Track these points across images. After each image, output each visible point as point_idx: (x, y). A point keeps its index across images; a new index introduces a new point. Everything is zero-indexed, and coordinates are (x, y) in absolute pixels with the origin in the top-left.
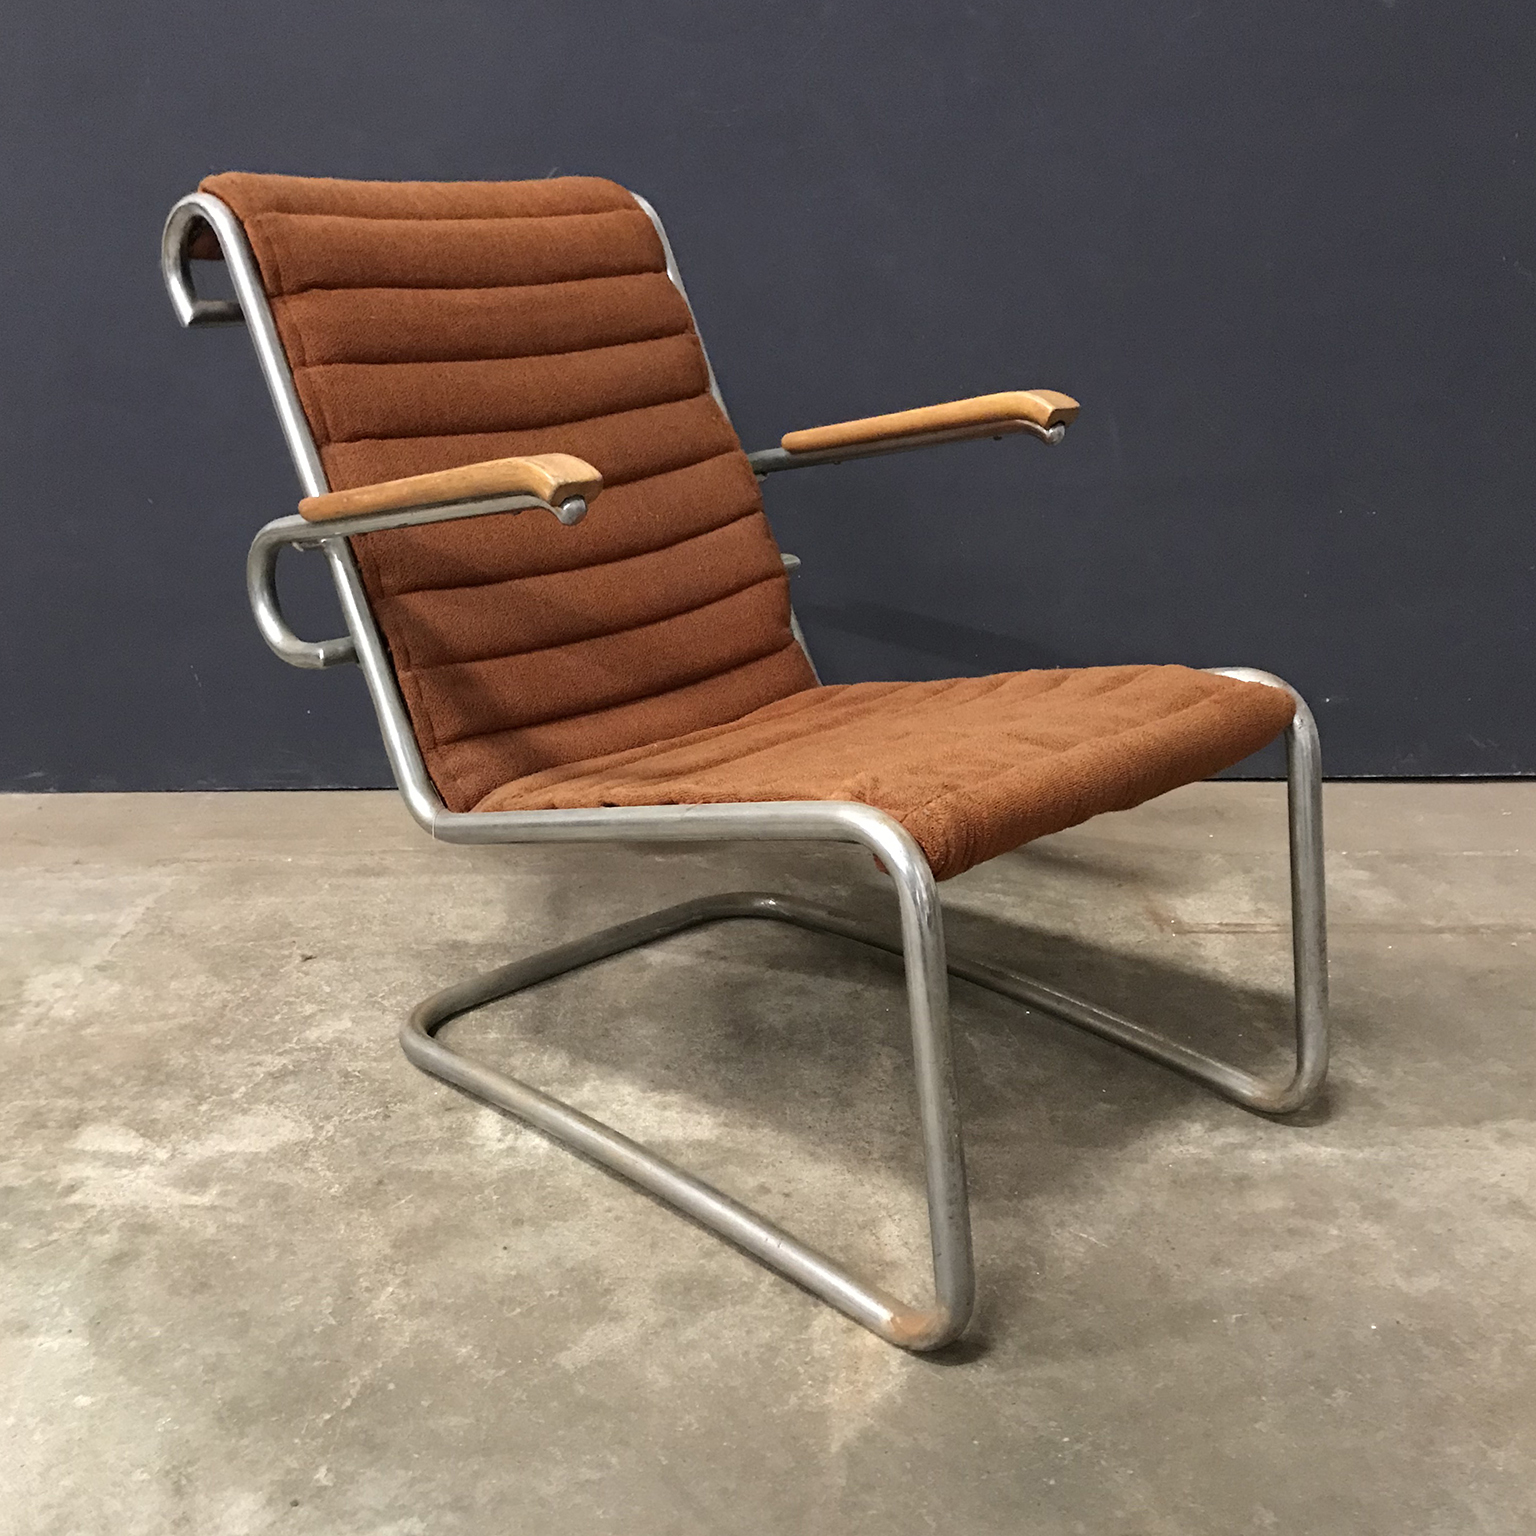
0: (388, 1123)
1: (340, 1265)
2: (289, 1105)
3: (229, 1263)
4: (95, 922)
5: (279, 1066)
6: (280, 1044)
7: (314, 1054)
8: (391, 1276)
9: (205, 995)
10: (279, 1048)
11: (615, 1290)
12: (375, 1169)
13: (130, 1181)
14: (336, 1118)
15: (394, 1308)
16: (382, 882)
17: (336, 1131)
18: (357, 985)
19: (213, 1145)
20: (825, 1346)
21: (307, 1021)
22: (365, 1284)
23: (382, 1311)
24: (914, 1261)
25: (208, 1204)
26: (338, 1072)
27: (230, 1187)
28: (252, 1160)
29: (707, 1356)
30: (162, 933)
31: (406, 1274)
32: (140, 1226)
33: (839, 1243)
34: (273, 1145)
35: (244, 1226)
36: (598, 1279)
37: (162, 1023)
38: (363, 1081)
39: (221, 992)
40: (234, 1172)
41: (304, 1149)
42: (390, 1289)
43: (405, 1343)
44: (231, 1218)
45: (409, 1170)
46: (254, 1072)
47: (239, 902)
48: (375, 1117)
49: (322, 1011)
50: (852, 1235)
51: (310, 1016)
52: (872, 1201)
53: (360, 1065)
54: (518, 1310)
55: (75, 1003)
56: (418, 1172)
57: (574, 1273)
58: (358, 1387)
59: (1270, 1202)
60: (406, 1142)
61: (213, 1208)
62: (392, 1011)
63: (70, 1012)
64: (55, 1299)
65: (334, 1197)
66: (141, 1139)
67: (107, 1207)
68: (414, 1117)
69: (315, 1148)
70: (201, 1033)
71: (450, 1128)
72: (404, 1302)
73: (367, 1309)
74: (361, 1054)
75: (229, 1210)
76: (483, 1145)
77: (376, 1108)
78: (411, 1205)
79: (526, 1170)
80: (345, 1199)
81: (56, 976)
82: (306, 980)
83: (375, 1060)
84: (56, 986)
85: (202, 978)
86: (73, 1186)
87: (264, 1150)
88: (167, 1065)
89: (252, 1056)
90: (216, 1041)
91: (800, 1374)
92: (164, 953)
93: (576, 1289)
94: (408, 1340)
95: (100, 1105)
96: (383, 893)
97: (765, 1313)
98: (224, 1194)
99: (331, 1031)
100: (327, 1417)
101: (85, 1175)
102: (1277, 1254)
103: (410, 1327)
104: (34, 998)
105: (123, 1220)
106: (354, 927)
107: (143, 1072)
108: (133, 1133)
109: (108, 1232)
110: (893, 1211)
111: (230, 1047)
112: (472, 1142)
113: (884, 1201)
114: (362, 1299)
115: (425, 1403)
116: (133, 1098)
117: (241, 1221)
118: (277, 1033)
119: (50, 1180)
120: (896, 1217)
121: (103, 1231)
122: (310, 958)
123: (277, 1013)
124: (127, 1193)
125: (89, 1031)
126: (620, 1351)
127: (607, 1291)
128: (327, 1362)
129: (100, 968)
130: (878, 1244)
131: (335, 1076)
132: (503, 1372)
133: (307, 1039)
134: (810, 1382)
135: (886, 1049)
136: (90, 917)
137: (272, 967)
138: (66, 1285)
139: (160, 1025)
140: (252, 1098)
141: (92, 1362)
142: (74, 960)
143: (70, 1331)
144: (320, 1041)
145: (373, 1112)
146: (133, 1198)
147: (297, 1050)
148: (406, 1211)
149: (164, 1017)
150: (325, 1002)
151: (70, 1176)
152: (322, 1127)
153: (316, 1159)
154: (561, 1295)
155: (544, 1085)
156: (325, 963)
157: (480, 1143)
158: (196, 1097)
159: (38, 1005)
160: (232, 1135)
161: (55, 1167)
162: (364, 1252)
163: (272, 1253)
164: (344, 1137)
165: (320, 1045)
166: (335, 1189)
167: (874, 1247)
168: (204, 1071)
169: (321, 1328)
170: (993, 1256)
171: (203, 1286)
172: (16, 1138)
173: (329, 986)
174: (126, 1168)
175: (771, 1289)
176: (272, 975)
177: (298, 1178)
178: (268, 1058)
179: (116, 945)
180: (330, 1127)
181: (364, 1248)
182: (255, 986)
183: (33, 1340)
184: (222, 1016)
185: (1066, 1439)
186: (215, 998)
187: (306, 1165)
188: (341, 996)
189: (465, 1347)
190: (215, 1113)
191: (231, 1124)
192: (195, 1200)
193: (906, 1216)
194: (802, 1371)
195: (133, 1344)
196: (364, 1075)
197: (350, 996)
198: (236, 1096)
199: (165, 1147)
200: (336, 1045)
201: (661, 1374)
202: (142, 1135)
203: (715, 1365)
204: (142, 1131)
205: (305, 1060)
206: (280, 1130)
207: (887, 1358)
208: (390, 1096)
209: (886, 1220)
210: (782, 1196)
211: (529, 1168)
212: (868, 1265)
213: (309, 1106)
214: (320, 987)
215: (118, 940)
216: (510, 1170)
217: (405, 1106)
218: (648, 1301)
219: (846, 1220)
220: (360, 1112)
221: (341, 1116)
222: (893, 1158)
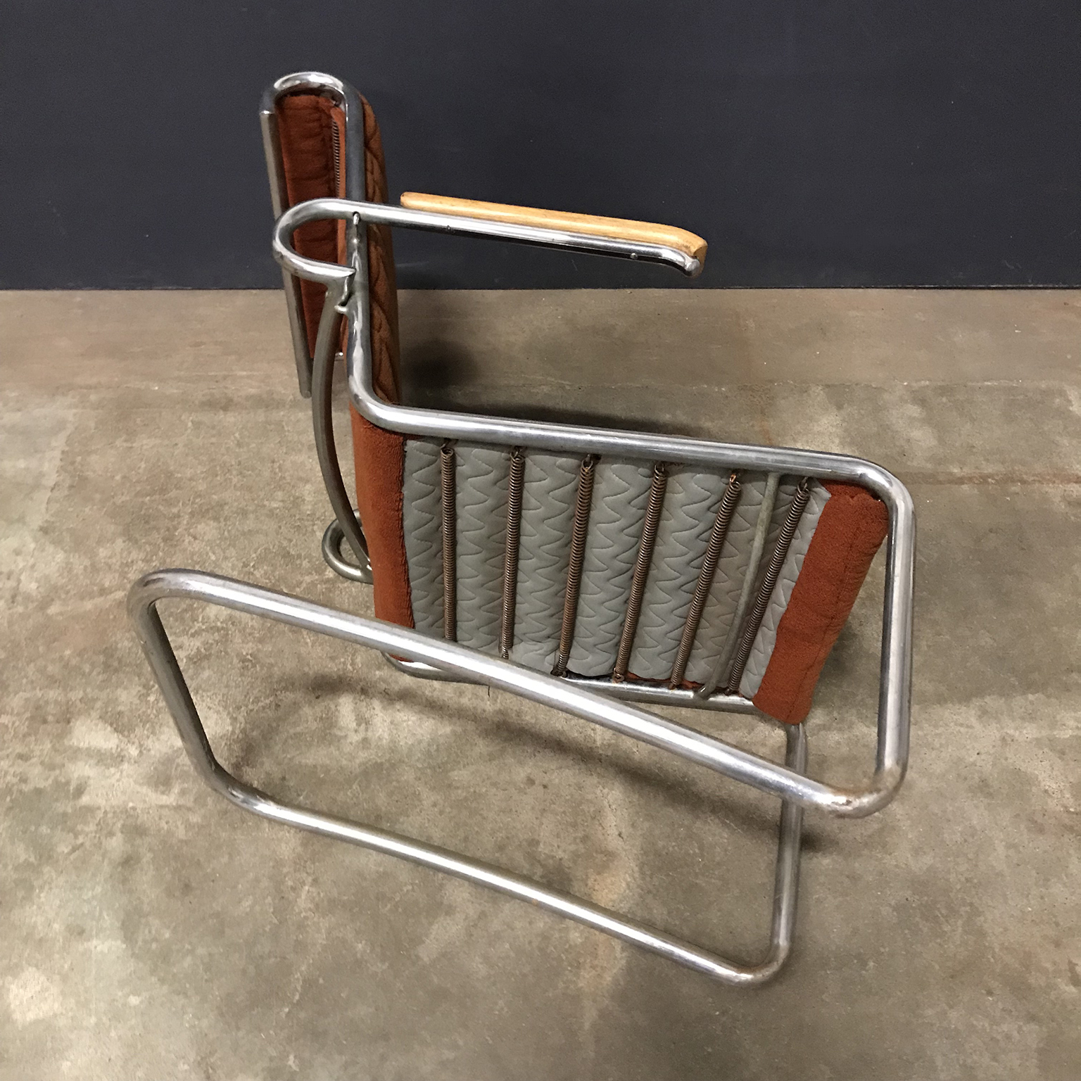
0: (279, 712)
1: (271, 864)
2: (209, 694)
4: (27, 469)
5: (195, 650)
6: (190, 624)
7: (216, 636)
8: (305, 875)
9: (127, 565)
10: (191, 628)
12: (278, 764)
13: (118, 780)
14: (242, 707)
15: (312, 906)
16: (230, 418)
17: (246, 722)
18: (232, 550)
19: (167, 740)
20: (577, 934)
22: (290, 883)
23: (305, 910)
24: (625, 850)
25: (174, 805)
26: (236, 656)
27: (186, 784)
29: (507, 946)
30: (80, 484)
31: (314, 872)
32: (134, 827)
33: (580, 835)
35: (203, 826)
37: (102, 598)
38: (255, 666)
40: (185, 768)
41: (227, 741)
42: (307, 888)
43: (323, 939)
44: (195, 819)
45: (300, 764)
47: (129, 444)
48: (269, 708)
50: (587, 826)
52: (598, 792)
53: (250, 647)
54: (389, 906)
55: (35, 574)
56: (306, 766)
58: (301, 982)
60: (294, 734)
61: (178, 808)
63: (33, 586)
66: (116, 734)
67: (108, 809)
68: (296, 706)
69: (235, 741)
71: (321, 718)
72: (317, 900)
73: (295, 908)
74: (249, 635)
75: (190, 809)
76: (345, 737)
77: (268, 696)
78: (307, 801)
79: (377, 764)
81: (13, 540)
83: (261, 641)
84: (16, 552)
85: (120, 543)
86: (81, 787)
88: (116, 649)
91: (563, 960)
92: (87, 510)
93: (421, 883)
94: (325, 936)
95: (79, 696)
96: (233, 434)
98: (183, 793)
100: (287, 1010)
101: (86, 774)
103: (324, 924)
104: (5, 569)
105: (122, 822)
106: (218, 478)
107: (102, 657)
108: (109, 728)
109: (114, 835)
112: (339, 733)
114: (291, 898)
115: (344, 995)
116: (101, 688)
117: (200, 820)
118: (186, 610)
119: (63, 781)
121: (111, 834)
124: (118, 794)
125: (53, 609)
126: (455, 943)
127: (441, 886)
128: (278, 959)
129: (45, 530)
130: (603, 834)
131: (235, 661)
132: (387, 965)
133: (209, 618)
134: (569, 968)
136: (22, 464)
137: (168, 530)
138: (99, 889)
139: (102, 601)
141: (132, 965)
142: (21, 520)
143: (113, 938)
144: (219, 620)
145: (268, 701)
146: (124, 798)
147: (203, 630)
149: (103, 592)
151: (76, 775)
152: (235, 717)
154: (413, 890)
156: (207, 525)
157: (343, 734)
159: (9, 576)
161: (64, 766)
162: (285, 853)
163: (225, 853)
164: (252, 729)
165: (219, 624)
167: (601, 837)
169: (269, 926)
170: (673, 844)
171: (187, 888)
172: (30, 735)
173: (214, 553)
174: (112, 766)
178: (185, 640)
179: (49, 499)
180: (240, 716)
181: (284, 847)
183: (89, 943)
185: (717, 1013)
186: (135, 567)
188: (224, 565)
189: (361, 942)
192: (165, 800)
193: (619, 806)
194: (564, 958)
195: (154, 946)
196: (254, 658)
197: (230, 565)
199: (134, 743)
201: (481, 963)
202: (116, 730)
203: (512, 954)
204: (115, 726)
205: (210, 641)
208: (277, 683)
209: (607, 809)
210: (542, 787)
211: (379, 761)
212: (599, 856)
213: (223, 695)
214: (207, 553)
215: (49, 494)
216: (367, 763)
217: (288, 693)
218: (467, 895)
219: (583, 810)
220: (259, 701)
221: (247, 706)
222: (609, 746)
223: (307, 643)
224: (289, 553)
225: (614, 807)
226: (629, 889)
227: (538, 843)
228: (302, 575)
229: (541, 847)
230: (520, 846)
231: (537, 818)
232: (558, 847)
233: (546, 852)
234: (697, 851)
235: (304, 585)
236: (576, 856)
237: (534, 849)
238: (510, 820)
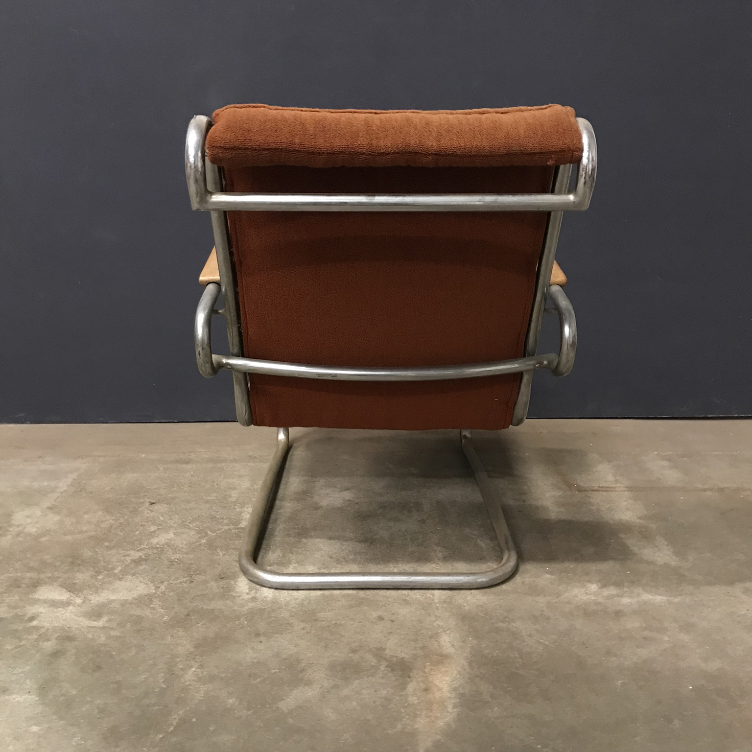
0: (192, 585)
1: (168, 657)
2: (142, 576)
3: (111, 656)
4: (48, 486)
5: (138, 557)
6: (138, 545)
7: (155, 551)
8: (194, 662)
9: (102, 522)
10: (138, 547)
11: (307, 669)
12: (186, 608)
13: (62, 614)
14: (166, 582)
15: (195, 679)
16: (189, 466)
17: (166, 589)
18: (177, 516)
19: (105, 596)
20: (415, 698)
21: (152, 534)
22: (181, 666)
23: (189, 681)
24: (457, 654)
25: (101, 626)
26: (167, 560)
27: (113, 617)
28: (124, 603)
29: (355, 703)
30: (81, 491)
31: (201, 662)
32: (66, 637)
33: (420, 646)
34: (135, 596)
35: (120, 637)
36: (298, 664)
38: (179, 564)
39: (109, 520)
40: (115, 609)
41: (150, 598)
42: (194, 669)
43: (201, 697)
44: (113, 633)
45: (202, 608)
46: (125, 560)
47: (119, 476)
48: (185, 582)
49: (159, 529)
50: (426, 641)
51: (153, 532)
52: (435, 624)
53: (178, 556)
54: (259, 680)
55: (37, 525)
56: (207, 609)
57: (287, 661)
58: (177, 720)
59: (633, 624)
60: (201, 594)
61: (104, 628)
62: (194, 529)
63: (34, 530)
64: (23, 675)
65: (165, 623)
66: (69, 593)
67: (50, 628)
68: (205, 582)
69: (156, 597)
70: (98, 540)
71: (223, 588)
72: (200, 676)
73: (182, 679)
74: (179, 550)
75: (112, 629)
76: (239, 596)
77: (186, 577)
78: (204, 626)
79: (261, 609)
80: (171, 623)
81: (27, 512)
82: (151, 514)
83: (185, 553)
84: (28, 517)
85: (100, 513)
86: (33, 617)
87: (130, 598)
88: (82, 556)
89: (124, 551)
90: (106, 544)
91: (402, 713)
92: (82, 501)
93: (287, 669)
94: (203, 695)
95: (48, 576)
96: (189, 472)
97: (383, 681)
98: (110, 621)
99: (163, 539)
100: (161, 736)
101: (40, 611)
102: (639, 650)
103: (203, 688)
104: (17, 523)
105: (59, 634)
106: (175, 488)
107: (70, 560)
108: (65, 590)
109: (50, 640)
110: (446, 629)
111: (113, 547)
112: (235, 595)
113: (441, 624)
114: (180, 674)
115: (212, 729)
116: (65, 572)
117: (118, 634)
118: (137, 540)
119: (22, 614)
120: (448, 632)
121: (48, 640)
122: (153, 503)
123: (137, 530)
124: (61, 621)
125: (44, 539)
126: (310, 701)
127: (303, 670)
128: (161, 707)
129: (50, 508)
130: (439, 646)
131: (166, 562)
132: (251, 712)
133: (152, 543)
134: (407, 717)
135: (439, 548)
137: (135, 508)
138: (28, 668)
139: (79, 536)
140: (124, 572)
141: (40, 708)
142: (36, 504)
143: (29, 692)
144: (158, 545)
145: (185, 580)
146: (64, 623)
147: (147, 548)
148: (202, 629)
149: (81, 532)
150: (160, 525)
151: (32, 612)
152: (159, 587)
153: (156, 603)
154: (280, 672)
155: (269, 566)
156: (161, 506)
157: (238, 595)
158: (96, 572)
159: (18, 526)
160: (114, 591)
161: (25, 607)
162: (180, 650)
163: (133, 651)
164: (170, 592)
165: (158, 546)
166: (166, 618)
167: (437, 647)
168: (101, 559)
169: (158, 689)
170: (497, 652)
171: (99, 668)
172: (5, 593)
173: (163, 517)
174: (60, 608)
175: (386, 669)
176: (135, 512)
177: (147, 612)
178: (132, 553)
179: (58, 497)
180: (163, 587)
181: (180, 648)
182: (126, 517)
183: (11, 697)
184: (110, 531)
186: (106, 523)
187: (151, 606)
188: (169, 522)
189: (232, 699)
190: (106, 580)
191: (114, 585)
192: (95, 624)
193: (452, 631)
194: (403, 711)
195: (62, 698)
196: (180, 561)
197: (173, 522)
198: (116, 571)
199: (80, 597)
200: (166, 546)
201: (332, 713)
202: (69, 591)
203: (359, 708)
204: (69, 589)
205: (150, 553)
206: (138, 589)
207: (446, 704)
208: (193, 571)
209: (443, 633)
210: (390, 621)
211: (263, 608)
212: (435, 656)
213: (153, 576)
214: (158, 518)
215: (60, 495)
216: (253, 608)
217: (200, 576)
218: (324, 675)
219: (422, 633)
220: (178, 579)
221: (169, 581)
222: (445, 602)
223: (219, 555)
224: (215, 517)
226: (460, 675)
227: (385, 649)
228: (222, 526)
229: (387, 651)
230: (370, 650)
231: (385, 637)
232: (402, 651)
233: (391, 654)
234: (517, 655)
235: (223, 530)
236: (415, 657)
237: (382, 652)
238: (363, 637)
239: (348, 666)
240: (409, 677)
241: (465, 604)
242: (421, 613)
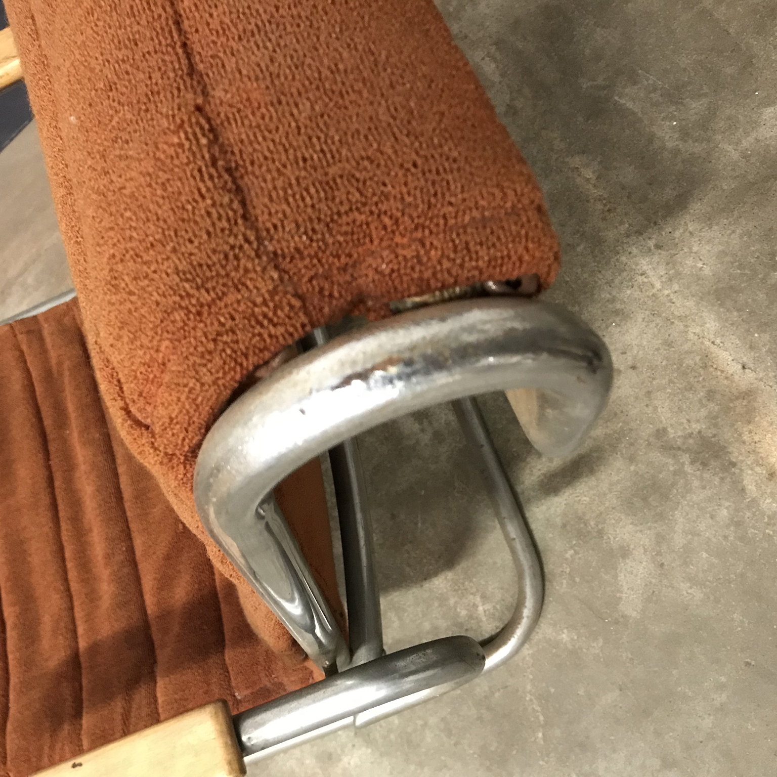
11: (603, 528)
24: (761, 380)
29: (705, 555)
33: (702, 394)
78: (427, 525)
100: (540, 735)
115: (581, 692)
126: (651, 583)
130: (727, 377)
132: (601, 640)
148: (428, 531)
154: (576, 553)
157: (414, 441)
183: (342, 763)
201: (691, 588)
203: (715, 561)
209: (713, 348)
210: (631, 370)
212: (737, 403)
216: (452, 455)
218: (631, 526)
219: (688, 366)
222: (670, 280)
225: (718, 341)
227: (665, 430)
229: (671, 433)
230: (649, 444)
231: (647, 406)
232: (689, 421)
233: (680, 433)
236: (713, 419)
237: (665, 438)
238: (621, 424)
239: (645, 492)
240: (734, 465)
241: (700, 265)
242: (657, 325)
